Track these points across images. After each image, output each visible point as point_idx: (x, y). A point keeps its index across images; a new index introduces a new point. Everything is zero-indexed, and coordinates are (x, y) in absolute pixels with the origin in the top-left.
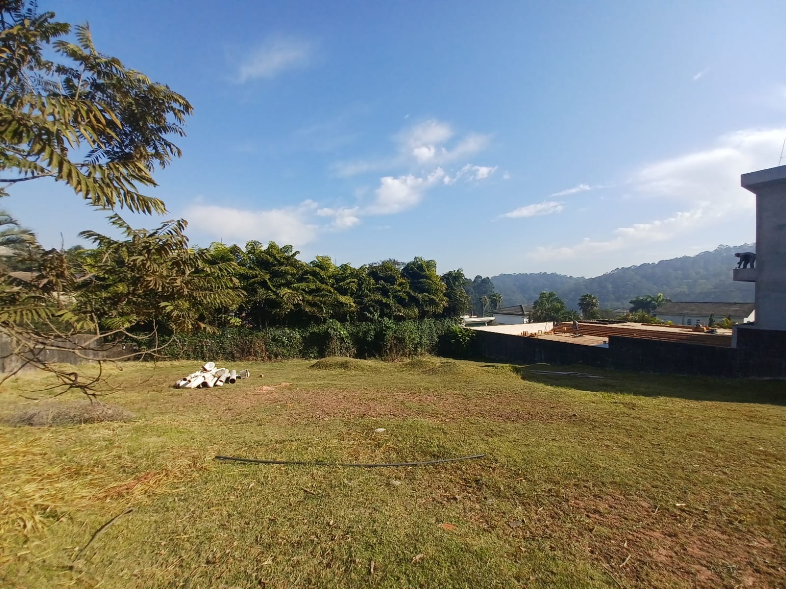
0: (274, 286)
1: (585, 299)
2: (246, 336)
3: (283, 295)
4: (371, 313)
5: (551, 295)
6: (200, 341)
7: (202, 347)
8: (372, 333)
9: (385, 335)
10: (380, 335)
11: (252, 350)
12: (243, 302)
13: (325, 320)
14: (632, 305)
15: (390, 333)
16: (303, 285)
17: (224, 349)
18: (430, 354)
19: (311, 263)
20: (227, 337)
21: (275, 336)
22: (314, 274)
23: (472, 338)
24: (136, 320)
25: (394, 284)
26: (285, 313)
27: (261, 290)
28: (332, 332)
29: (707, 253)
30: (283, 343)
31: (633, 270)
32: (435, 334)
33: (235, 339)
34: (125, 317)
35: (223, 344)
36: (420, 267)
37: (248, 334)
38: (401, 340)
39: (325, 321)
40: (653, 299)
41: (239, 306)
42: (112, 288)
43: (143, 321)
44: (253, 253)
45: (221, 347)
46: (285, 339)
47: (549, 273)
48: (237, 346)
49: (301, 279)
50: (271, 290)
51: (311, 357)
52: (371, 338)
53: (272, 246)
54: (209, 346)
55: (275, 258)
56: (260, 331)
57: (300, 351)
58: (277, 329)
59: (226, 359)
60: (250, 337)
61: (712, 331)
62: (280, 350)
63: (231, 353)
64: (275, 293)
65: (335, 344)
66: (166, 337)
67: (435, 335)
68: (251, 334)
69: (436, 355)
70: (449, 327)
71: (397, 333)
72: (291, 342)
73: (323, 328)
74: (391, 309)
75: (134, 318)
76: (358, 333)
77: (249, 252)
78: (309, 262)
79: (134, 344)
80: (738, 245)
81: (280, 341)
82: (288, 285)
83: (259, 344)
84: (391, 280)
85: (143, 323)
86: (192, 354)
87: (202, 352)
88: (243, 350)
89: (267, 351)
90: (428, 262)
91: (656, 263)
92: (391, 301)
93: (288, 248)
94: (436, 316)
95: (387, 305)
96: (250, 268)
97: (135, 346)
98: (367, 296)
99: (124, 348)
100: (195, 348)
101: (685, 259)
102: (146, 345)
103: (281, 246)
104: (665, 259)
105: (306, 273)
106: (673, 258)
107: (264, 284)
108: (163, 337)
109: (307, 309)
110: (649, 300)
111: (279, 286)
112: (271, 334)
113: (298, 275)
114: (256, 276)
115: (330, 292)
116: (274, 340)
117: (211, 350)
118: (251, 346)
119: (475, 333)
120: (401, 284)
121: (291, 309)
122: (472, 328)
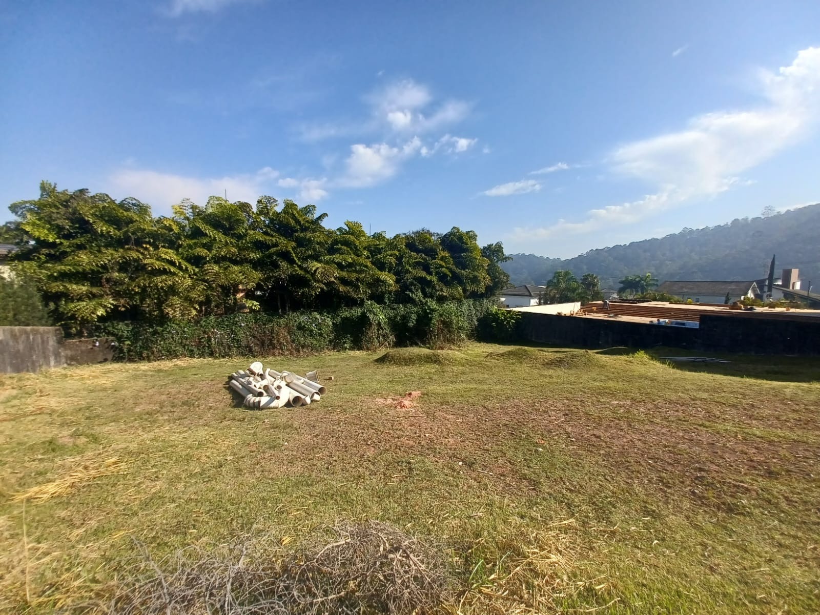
0: (299, 260)
1: (587, 279)
2: (264, 324)
3: (315, 271)
4: (412, 292)
5: (567, 273)
6: (205, 332)
7: (209, 339)
8: (414, 317)
9: (431, 319)
10: (425, 318)
11: (275, 342)
12: (260, 280)
13: (362, 301)
14: (622, 285)
15: (436, 316)
16: (337, 257)
17: (238, 341)
18: (469, 339)
19: (338, 229)
20: (241, 326)
21: (300, 323)
22: (347, 243)
23: (517, 320)
24: (112, 304)
25: (435, 259)
26: (315, 293)
27: (283, 263)
28: (371, 316)
29: (672, 236)
30: (312, 331)
31: (606, 252)
32: (475, 317)
33: (250, 328)
34: (96, 300)
35: (236, 334)
36: (460, 238)
37: (266, 320)
38: (447, 324)
39: (361, 304)
40: (641, 279)
41: (257, 284)
42: (70, 258)
43: (124, 306)
44: (266, 215)
45: (234, 339)
46: (313, 327)
47: (527, 254)
48: (254, 337)
49: (332, 250)
50: (297, 264)
51: (346, 348)
52: (413, 322)
53: (290, 206)
54: (218, 338)
55: (297, 221)
56: (281, 316)
57: (330, 341)
58: (301, 314)
59: (243, 355)
60: (269, 326)
61: (751, 309)
62: (309, 340)
63: (248, 346)
64: (300, 267)
65: (373, 332)
66: (158, 328)
67: (475, 319)
68: (271, 321)
69: (475, 340)
70: (488, 308)
71: (444, 317)
72: (320, 329)
73: (357, 312)
74: (433, 287)
75: (110, 301)
76: (395, 317)
77: (261, 212)
78: (336, 229)
79: (111, 338)
80: (701, 228)
81: (308, 329)
82: (316, 258)
83: (283, 335)
84: (431, 252)
85: (123, 309)
86: (195, 350)
87: (209, 347)
88: (263, 343)
89: (293, 341)
90: (468, 233)
91: (628, 245)
92: (434, 279)
93: (309, 209)
94: (475, 296)
95: (429, 283)
96: (266, 233)
97: (112, 341)
98: (407, 272)
99: (97, 344)
100: (200, 342)
101: (654, 240)
102: (129, 340)
103: (301, 205)
104: (635, 241)
105: (336, 242)
106: (642, 240)
107: (286, 256)
108: (153, 328)
109: (342, 288)
110: (637, 280)
111: (305, 259)
112: (296, 321)
113: (327, 244)
114: (276, 245)
115: (366, 266)
116: (300, 328)
117: (220, 344)
118: (273, 337)
119: (520, 315)
120: (442, 259)
121: (322, 289)
122: (514, 309)
